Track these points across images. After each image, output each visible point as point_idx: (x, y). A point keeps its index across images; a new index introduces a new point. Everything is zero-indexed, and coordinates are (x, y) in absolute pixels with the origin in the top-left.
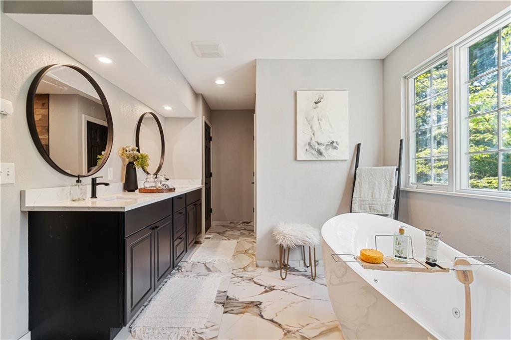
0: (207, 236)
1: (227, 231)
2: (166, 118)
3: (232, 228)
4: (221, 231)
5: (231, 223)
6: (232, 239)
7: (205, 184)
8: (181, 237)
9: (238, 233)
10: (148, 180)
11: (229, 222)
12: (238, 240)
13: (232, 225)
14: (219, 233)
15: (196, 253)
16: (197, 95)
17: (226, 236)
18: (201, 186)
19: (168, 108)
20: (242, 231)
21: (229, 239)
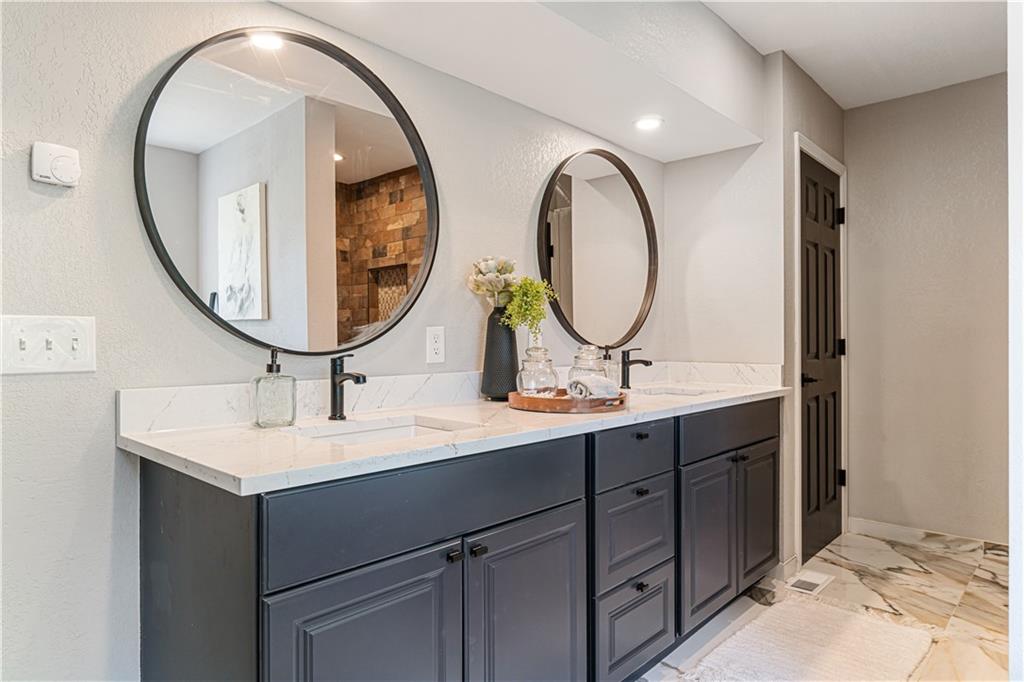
0: (807, 575)
1: (900, 569)
2: (665, 165)
3: (928, 563)
4: (877, 564)
5: (929, 536)
6: (908, 618)
7: (805, 380)
8: (645, 580)
9: (952, 592)
10: (582, 364)
11: (921, 533)
12: (939, 633)
13: (935, 547)
14: (861, 573)
15: (731, 642)
16: (759, 60)
17: (884, 591)
18: (779, 387)
19: (648, 124)
20: (973, 587)
21: (896, 613)
